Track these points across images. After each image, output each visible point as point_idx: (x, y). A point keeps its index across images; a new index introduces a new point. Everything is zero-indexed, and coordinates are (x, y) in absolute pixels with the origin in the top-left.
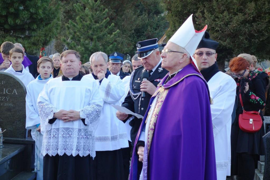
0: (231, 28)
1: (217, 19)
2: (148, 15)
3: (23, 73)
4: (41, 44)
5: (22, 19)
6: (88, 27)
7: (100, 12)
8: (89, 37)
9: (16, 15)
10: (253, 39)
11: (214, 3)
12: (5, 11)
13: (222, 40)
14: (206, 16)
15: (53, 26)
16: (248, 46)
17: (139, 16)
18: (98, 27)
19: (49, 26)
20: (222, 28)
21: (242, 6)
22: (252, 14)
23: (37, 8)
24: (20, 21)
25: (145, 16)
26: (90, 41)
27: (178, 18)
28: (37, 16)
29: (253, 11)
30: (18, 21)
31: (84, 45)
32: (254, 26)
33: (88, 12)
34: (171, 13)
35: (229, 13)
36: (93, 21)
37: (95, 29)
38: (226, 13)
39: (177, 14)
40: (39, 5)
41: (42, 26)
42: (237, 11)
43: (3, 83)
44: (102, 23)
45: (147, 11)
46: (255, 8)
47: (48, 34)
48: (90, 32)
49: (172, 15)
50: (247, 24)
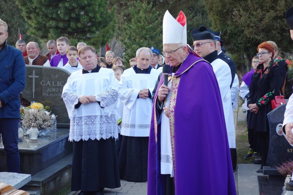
0: (264, 24)
1: (251, 17)
2: (202, 16)
3: (79, 68)
4: (100, 44)
5: (83, 22)
6: (142, 28)
7: (152, 14)
8: (144, 37)
9: (77, 19)
10: (284, 33)
11: (249, 2)
12: (67, 17)
13: (257, 35)
14: (241, 14)
15: (109, 28)
16: (280, 39)
17: (194, 17)
18: (151, 28)
19: (106, 28)
20: (256, 24)
21: (273, 4)
22: (283, 11)
23: (95, 13)
24: (80, 25)
25: (199, 17)
26: (144, 40)
27: (219, 17)
28: (95, 20)
29: (283, 8)
30: (79, 25)
31: (138, 44)
32: (285, 21)
33: (141, 14)
34: (213, 12)
35: (262, 11)
36: (146, 22)
37: (148, 29)
38: (260, 10)
39: (218, 13)
40: (97, 10)
41: (100, 28)
42: (270, 9)
43: (57, 77)
44: (154, 24)
45: (201, 13)
46: (285, 5)
47: (106, 35)
48: (144, 32)
49: (214, 15)
50: (279, 20)
